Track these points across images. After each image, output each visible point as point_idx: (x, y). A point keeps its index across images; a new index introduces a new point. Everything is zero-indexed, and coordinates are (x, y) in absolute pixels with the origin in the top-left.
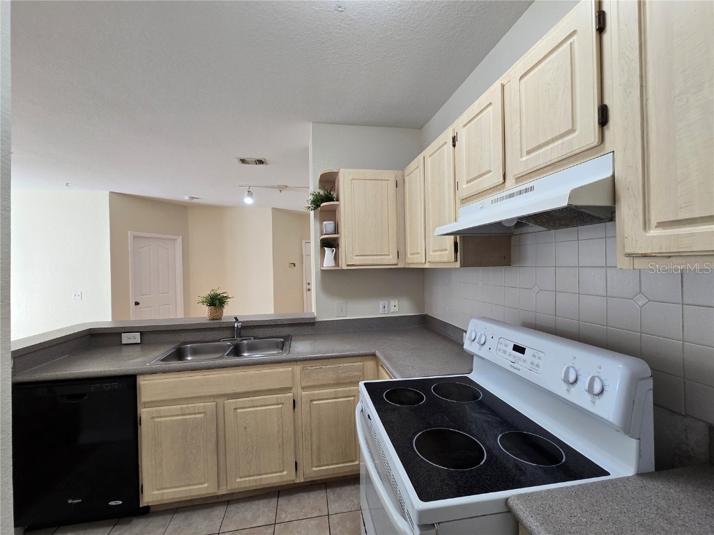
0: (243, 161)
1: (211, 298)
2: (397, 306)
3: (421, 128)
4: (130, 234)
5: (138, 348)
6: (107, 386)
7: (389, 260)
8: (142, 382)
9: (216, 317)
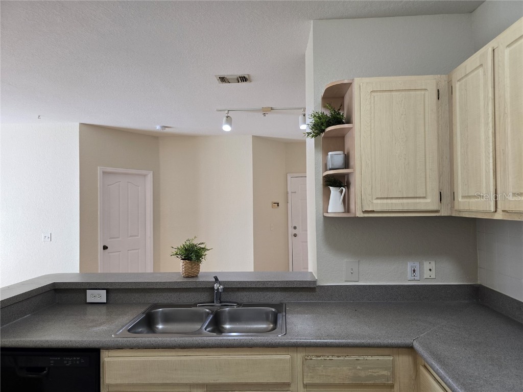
0: (223, 79)
1: (186, 250)
2: (433, 270)
3: (471, 11)
4: (99, 170)
5: (103, 309)
6: (68, 361)
7: (428, 203)
8: (107, 358)
9: (191, 274)
